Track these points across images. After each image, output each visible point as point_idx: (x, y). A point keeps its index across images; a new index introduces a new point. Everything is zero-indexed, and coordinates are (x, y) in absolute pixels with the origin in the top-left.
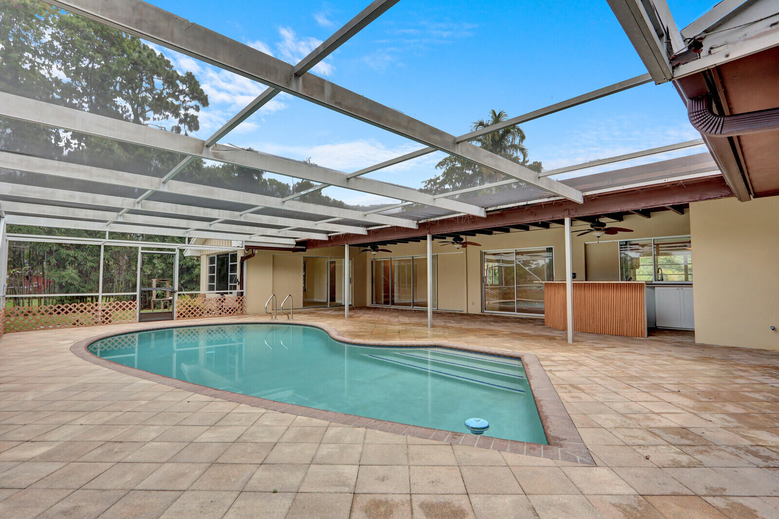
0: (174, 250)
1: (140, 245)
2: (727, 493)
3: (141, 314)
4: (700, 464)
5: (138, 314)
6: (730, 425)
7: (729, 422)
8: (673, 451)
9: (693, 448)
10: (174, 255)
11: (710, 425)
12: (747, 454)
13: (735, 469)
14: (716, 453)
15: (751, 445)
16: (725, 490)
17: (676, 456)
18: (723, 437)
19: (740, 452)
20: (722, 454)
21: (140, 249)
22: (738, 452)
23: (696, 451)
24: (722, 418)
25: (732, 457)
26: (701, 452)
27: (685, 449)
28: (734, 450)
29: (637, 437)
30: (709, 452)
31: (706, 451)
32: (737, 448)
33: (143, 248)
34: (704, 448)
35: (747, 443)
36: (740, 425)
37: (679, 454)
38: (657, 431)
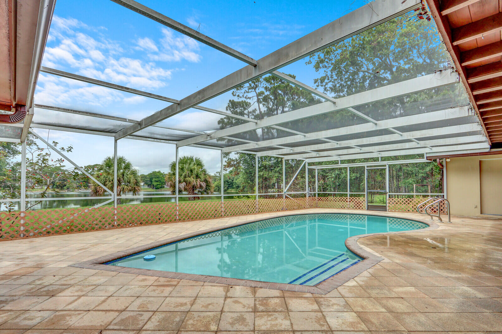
0: (385, 166)
1: (365, 164)
2: (13, 280)
3: (368, 206)
4: (29, 284)
5: (366, 205)
6: (23, 316)
7: (25, 319)
8: (46, 283)
9: (38, 288)
10: (385, 169)
11: (38, 307)
12: (6, 300)
13: (11, 289)
14: (24, 292)
15: (4, 306)
16: (14, 281)
17: (43, 282)
18: (25, 303)
19: (11, 299)
20: (21, 293)
21: (366, 167)
22: (12, 298)
23: (36, 288)
24: (32, 319)
25: (14, 294)
26: (32, 288)
27: (40, 287)
28: (15, 298)
29: (70, 280)
30: (28, 290)
31: (30, 290)
32: (13, 300)
33: (367, 167)
34: (32, 291)
35: (7, 307)
36: (15, 321)
37: (42, 283)
38: (65, 287)
